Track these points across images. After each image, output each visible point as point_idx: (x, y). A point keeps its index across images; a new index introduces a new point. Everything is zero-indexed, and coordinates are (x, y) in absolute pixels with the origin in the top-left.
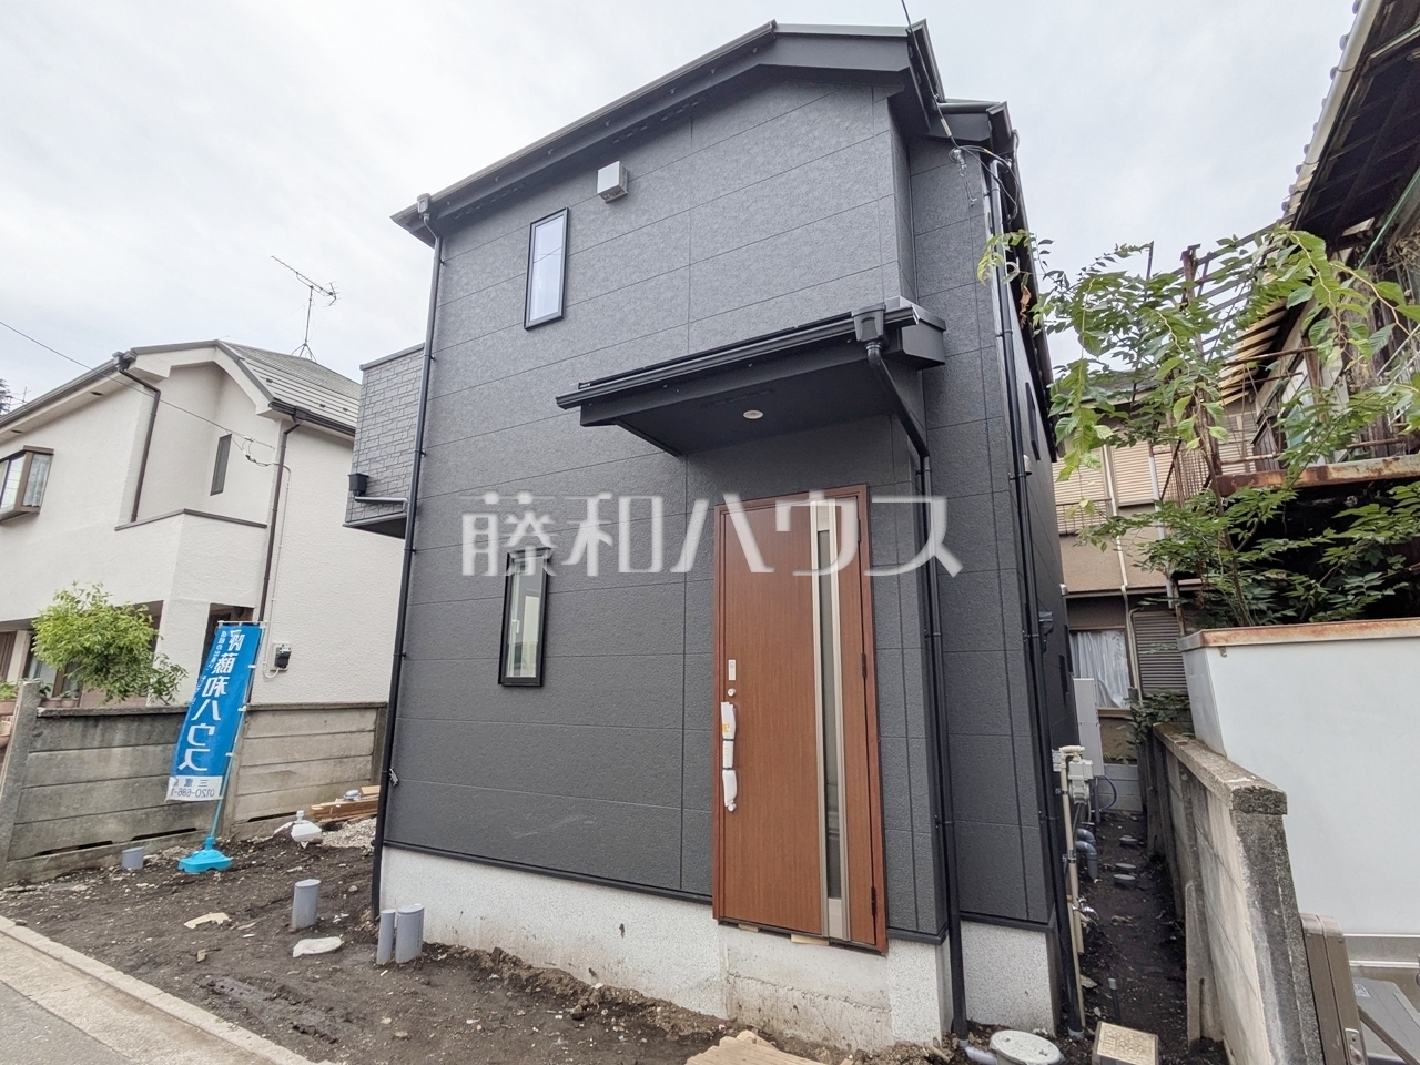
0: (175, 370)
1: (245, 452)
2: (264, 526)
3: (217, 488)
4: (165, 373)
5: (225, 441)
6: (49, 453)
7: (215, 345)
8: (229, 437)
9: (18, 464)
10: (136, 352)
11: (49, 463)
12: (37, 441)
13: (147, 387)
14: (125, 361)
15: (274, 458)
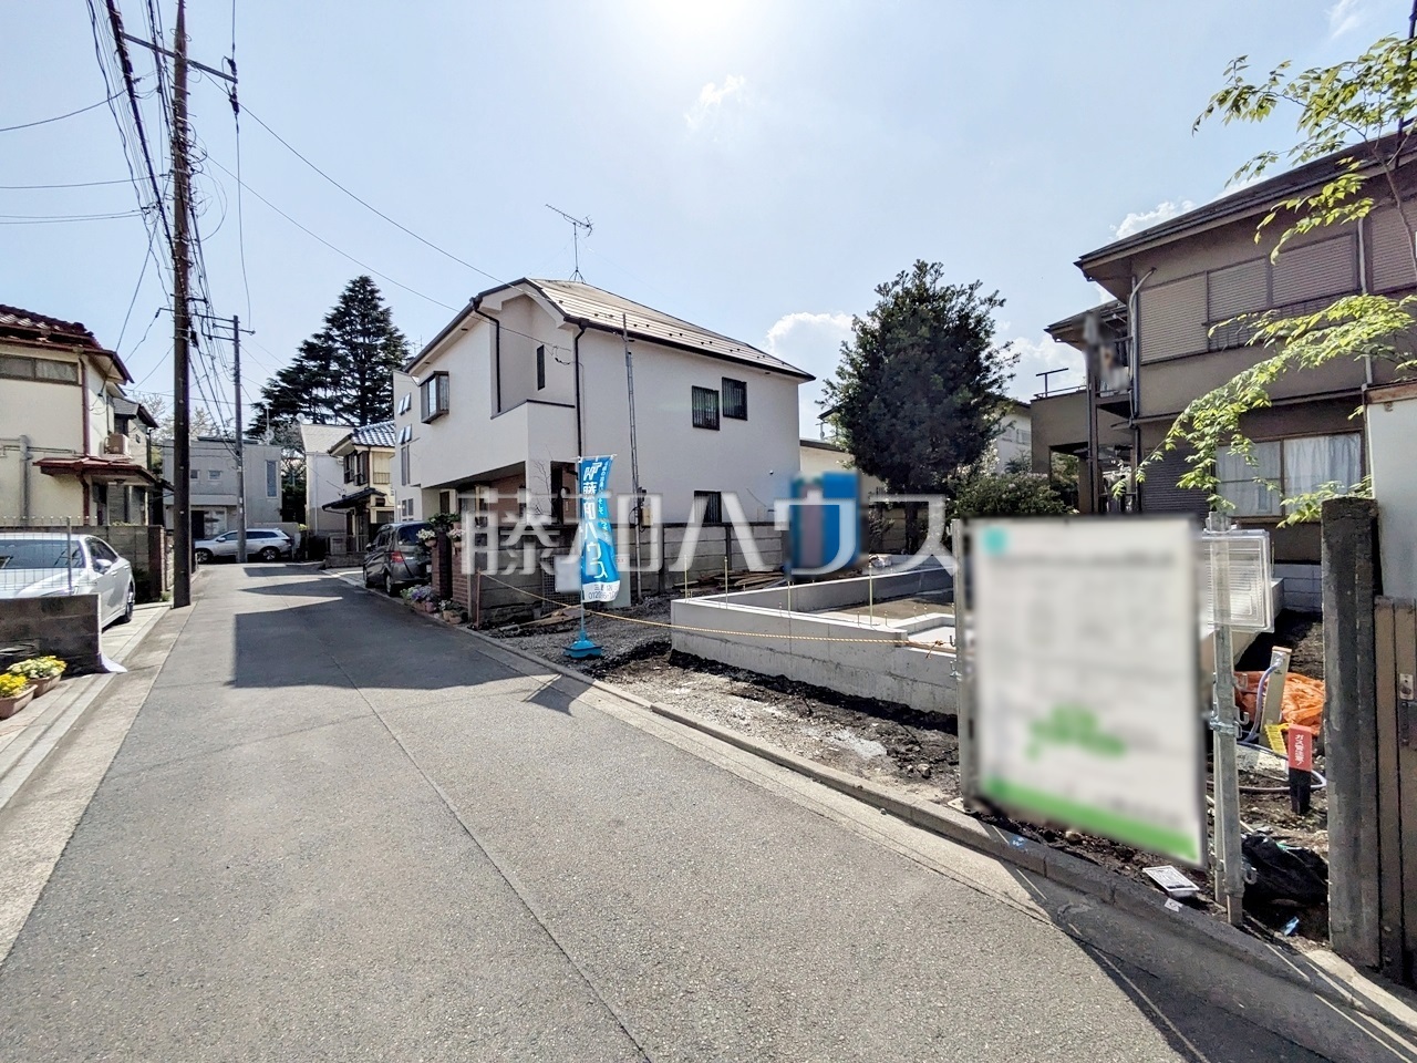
0: (504, 303)
1: (554, 356)
2: (573, 407)
3: (541, 385)
4: (498, 307)
5: (541, 351)
6: (446, 374)
7: (524, 281)
8: (543, 347)
9: (433, 383)
10: (482, 295)
11: (448, 380)
12: (438, 367)
13: (491, 318)
14: (476, 302)
15: (572, 358)
